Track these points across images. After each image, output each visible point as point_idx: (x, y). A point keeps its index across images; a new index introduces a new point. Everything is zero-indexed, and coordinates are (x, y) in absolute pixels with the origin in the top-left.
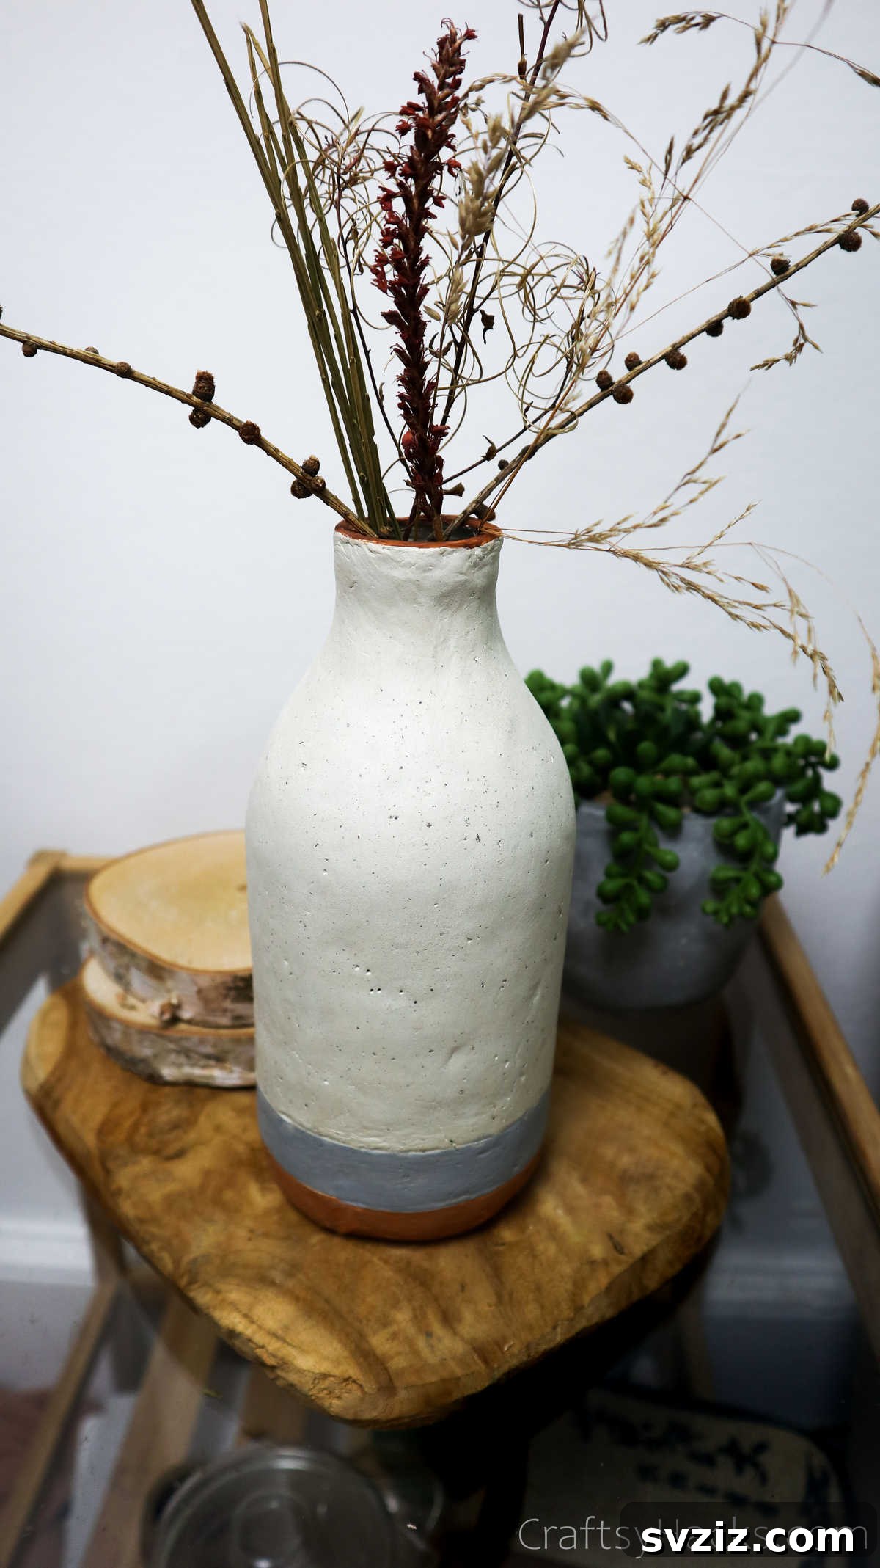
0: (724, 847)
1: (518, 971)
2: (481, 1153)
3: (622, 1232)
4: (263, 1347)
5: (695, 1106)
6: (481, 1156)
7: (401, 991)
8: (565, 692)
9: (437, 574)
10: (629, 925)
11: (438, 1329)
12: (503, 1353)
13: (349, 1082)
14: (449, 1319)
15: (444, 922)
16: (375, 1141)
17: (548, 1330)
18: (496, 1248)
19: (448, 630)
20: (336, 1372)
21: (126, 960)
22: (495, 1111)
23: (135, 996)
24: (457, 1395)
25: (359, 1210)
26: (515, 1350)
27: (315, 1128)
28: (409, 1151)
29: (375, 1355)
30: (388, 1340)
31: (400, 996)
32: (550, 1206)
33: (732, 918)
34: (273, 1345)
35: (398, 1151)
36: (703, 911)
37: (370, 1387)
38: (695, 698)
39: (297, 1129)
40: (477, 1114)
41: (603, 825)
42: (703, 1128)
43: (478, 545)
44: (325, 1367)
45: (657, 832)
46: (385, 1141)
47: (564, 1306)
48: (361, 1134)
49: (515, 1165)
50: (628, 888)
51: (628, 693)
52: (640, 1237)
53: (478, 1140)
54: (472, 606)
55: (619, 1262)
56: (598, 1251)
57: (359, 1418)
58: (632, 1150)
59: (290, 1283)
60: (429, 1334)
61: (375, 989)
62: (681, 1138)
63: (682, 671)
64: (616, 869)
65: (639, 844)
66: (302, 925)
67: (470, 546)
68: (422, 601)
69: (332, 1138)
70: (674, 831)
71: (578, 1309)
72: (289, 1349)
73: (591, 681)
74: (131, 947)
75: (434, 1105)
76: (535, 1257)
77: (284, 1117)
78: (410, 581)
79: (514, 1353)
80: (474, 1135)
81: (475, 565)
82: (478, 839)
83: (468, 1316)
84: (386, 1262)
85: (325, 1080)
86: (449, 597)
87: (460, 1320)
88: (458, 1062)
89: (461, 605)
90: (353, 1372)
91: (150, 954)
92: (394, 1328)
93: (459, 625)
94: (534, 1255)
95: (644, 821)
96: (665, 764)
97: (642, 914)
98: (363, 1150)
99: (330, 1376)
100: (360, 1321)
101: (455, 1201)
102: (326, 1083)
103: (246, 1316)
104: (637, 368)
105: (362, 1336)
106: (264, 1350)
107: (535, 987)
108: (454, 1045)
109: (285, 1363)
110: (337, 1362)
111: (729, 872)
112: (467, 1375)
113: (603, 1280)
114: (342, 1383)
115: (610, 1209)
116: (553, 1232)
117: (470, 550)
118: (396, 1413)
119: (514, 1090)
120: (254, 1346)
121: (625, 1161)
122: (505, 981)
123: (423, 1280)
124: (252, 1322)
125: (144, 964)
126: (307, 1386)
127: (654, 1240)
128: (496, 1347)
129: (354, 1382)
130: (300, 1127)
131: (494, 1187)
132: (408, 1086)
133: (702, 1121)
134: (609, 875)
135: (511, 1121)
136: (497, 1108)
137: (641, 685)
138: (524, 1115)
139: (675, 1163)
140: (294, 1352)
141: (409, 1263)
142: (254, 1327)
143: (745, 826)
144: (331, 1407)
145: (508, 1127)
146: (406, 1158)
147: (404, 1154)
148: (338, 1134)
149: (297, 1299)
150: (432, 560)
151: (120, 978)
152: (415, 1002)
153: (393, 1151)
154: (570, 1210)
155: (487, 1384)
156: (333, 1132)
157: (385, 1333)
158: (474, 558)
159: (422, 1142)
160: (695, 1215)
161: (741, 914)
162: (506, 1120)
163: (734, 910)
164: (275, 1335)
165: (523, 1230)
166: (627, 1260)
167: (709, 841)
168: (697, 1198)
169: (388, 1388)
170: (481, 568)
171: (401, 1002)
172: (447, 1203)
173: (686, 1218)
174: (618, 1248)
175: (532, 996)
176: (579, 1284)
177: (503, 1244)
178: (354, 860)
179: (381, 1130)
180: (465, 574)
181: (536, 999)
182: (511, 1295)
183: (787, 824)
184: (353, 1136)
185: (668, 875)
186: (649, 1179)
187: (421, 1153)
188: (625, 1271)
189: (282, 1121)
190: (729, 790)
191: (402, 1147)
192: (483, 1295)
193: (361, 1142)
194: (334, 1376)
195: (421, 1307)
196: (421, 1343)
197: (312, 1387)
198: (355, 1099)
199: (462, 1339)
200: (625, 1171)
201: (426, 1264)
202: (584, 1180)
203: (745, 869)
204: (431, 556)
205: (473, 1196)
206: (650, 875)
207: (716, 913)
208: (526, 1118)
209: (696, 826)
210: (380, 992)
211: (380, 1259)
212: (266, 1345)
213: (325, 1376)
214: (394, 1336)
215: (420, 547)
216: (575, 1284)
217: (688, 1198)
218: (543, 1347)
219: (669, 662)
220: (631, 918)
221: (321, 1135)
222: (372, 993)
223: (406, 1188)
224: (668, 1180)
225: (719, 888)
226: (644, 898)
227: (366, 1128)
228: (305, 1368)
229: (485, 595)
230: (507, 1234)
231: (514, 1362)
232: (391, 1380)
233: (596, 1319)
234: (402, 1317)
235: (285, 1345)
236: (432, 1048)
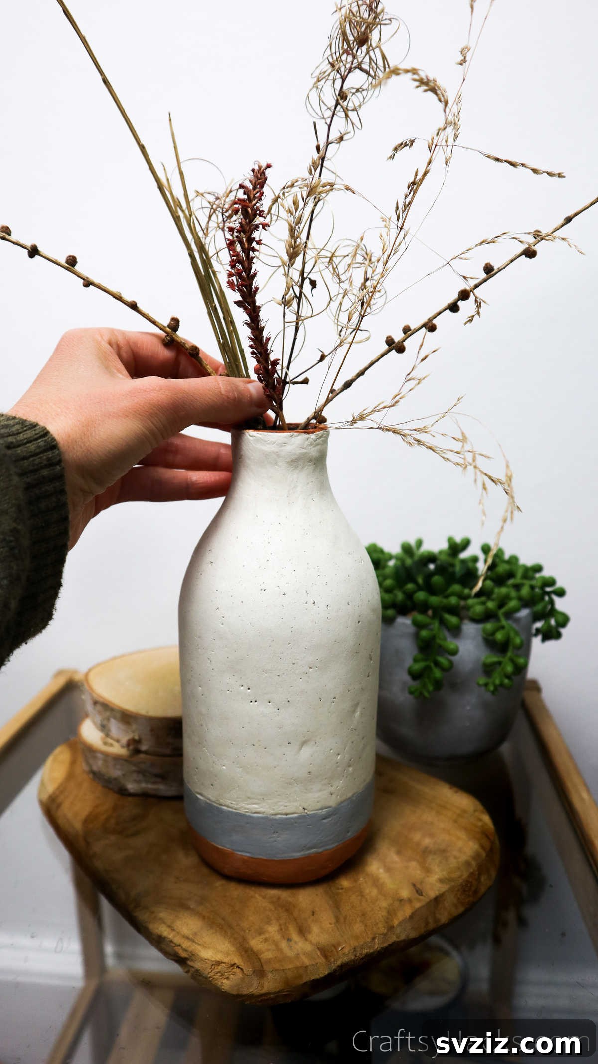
0: (490, 643)
1: (344, 692)
2: (324, 819)
3: (422, 882)
4: (179, 946)
5: (475, 811)
6: (324, 821)
7: (269, 702)
8: (390, 557)
9: (288, 448)
10: (429, 692)
11: (295, 936)
12: (337, 952)
13: (238, 765)
14: (302, 931)
15: (294, 656)
16: (255, 807)
17: (369, 940)
18: (338, 891)
19: (296, 482)
20: (226, 960)
21: (108, 714)
22: (332, 789)
23: (112, 738)
24: (306, 979)
25: (245, 858)
26: (346, 951)
27: (217, 800)
28: (276, 814)
29: (252, 950)
30: (261, 942)
31: (268, 705)
32: (374, 867)
33: (496, 687)
34: (186, 944)
35: (271, 814)
36: (479, 685)
37: (248, 970)
38: (475, 559)
39: (206, 803)
40: (320, 790)
41: (412, 629)
42: (480, 823)
43: (313, 433)
44: (219, 957)
45: (447, 634)
46: (261, 807)
47: (380, 925)
48: (246, 802)
49: (348, 832)
50: (427, 669)
51: (431, 558)
52: (434, 886)
53: (322, 809)
54: (309, 468)
55: (419, 900)
56: (405, 893)
57: (240, 993)
58: (431, 836)
59: (200, 908)
60: (289, 940)
61: (253, 701)
62: (466, 829)
63: (466, 544)
64: (420, 656)
65: (433, 638)
66: (209, 661)
67: (309, 433)
68: (280, 464)
69: (228, 806)
70: (456, 632)
71: (391, 928)
72: (196, 945)
73: (407, 549)
74: (110, 705)
75: (292, 781)
76: (362, 896)
77: (199, 796)
78: (273, 452)
79: (345, 954)
80: (319, 805)
81: (311, 444)
82: (314, 603)
83: (315, 929)
84: (264, 897)
85: (224, 766)
86: (296, 462)
87: (310, 932)
88: (307, 752)
89: (303, 467)
90: (237, 960)
91: (121, 708)
92: (267, 935)
93: (303, 478)
94: (362, 895)
95: (436, 625)
96: (450, 591)
97: (438, 685)
98: (247, 814)
99: (222, 963)
100: (245, 931)
101: (309, 852)
102: (224, 767)
103: (169, 926)
104: (409, 332)
105: (245, 939)
106: (179, 948)
107: (356, 705)
108: (304, 739)
109: (193, 955)
110: (227, 954)
111: (494, 659)
112: (313, 965)
113: (407, 911)
114: (229, 968)
115: (415, 870)
116: (376, 882)
117: (308, 435)
118: (264, 991)
119: (345, 776)
120: (174, 945)
121: (427, 842)
122: (335, 698)
123: (288, 908)
124: (173, 930)
125: (118, 715)
126: (207, 972)
127: (444, 888)
128: (333, 949)
129: (238, 967)
130: (208, 801)
131: (334, 846)
132: (275, 767)
133: (480, 820)
134: (415, 660)
135: (344, 797)
136: (333, 787)
137: (441, 552)
138: (353, 796)
139: (460, 844)
140: (199, 948)
141: (279, 898)
142: (174, 932)
143: (503, 628)
144: (222, 985)
145: (342, 802)
146: (275, 819)
147: (274, 817)
148: (232, 803)
149: (204, 918)
150: (285, 440)
151: (103, 728)
152: (278, 709)
153: (266, 814)
154: (388, 870)
155: (327, 973)
156: (228, 802)
157: (261, 938)
158: (311, 440)
159: (285, 808)
160: (472, 874)
161: (502, 685)
162: (341, 797)
163: (497, 682)
164: (188, 938)
165: (356, 881)
166: (424, 900)
167: (480, 639)
168: (474, 863)
169: (260, 973)
170: (315, 446)
171: (270, 709)
172: (303, 853)
173: (466, 875)
174: (419, 892)
175: (354, 712)
176: (391, 913)
177: (342, 889)
178: (240, 616)
179: (259, 799)
180: (305, 448)
181: (357, 714)
182: (345, 918)
183: (536, 635)
184: (242, 804)
185: (453, 658)
186: (442, 852)
187: (285, 816)
188: (424, 906)
189: (198, 798)
190: (491, 605)
191: (272, 811)
192: (327, 917)
193: (246, 808)
194: (224, 963)
195: (285, 923)
196: (283, 944)
197: (210, 971)
198: (242, 777)
199: (311, 942)
200: (426, 848)
201: (290, 899)
202: (399, 853)
203: (504, 657)
204: (285, 437)
205: (320, 850)
206: (442, 660)
207: (486, 685)
208: (354, 798)
209: (469, 628)
210: (256, 703)
211: (260, 896)
212: (182, 943)
213: (219, 963)
214: (266, 940)
215: (279, 433)
216: (388, 912)
217: (468, 864)
218: (365, 951)
219: (458, 539)
220: (431, 688)
221: (221, 805)
222: (251, 703)
223: (275, 841)
224: (456, 853)
225: (488, 669)
226: (437, 673)
227: (249, 798)
228: (206, 958)
229: (319, 461)
230: (345, 883)
231: (346, 959)
232: (262, 966)
233: (403, 937)
234: (272, 930)
235: (194, 944)
236: (290, 741)
